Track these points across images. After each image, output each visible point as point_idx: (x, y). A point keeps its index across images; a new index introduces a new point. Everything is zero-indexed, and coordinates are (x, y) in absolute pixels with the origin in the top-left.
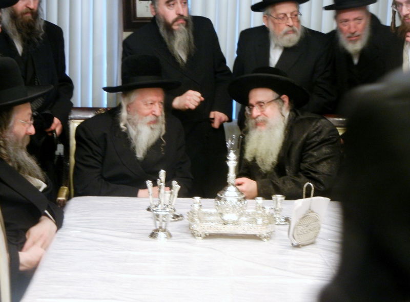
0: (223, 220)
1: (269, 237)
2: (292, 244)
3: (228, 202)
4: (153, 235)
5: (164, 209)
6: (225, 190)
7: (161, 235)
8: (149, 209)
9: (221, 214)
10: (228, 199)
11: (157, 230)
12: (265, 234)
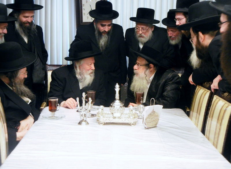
0: (113, 116)
1: (135, 124)
2: (145, 127)
3: (115, 108)
4: (80, 123)
5: (85, 111)
6: (114, 102)
7: (83, 123)
8: (77, 111)
9: (112, 113)
10: (116, 106)
11: (81, 121)
12: (133, 123)
